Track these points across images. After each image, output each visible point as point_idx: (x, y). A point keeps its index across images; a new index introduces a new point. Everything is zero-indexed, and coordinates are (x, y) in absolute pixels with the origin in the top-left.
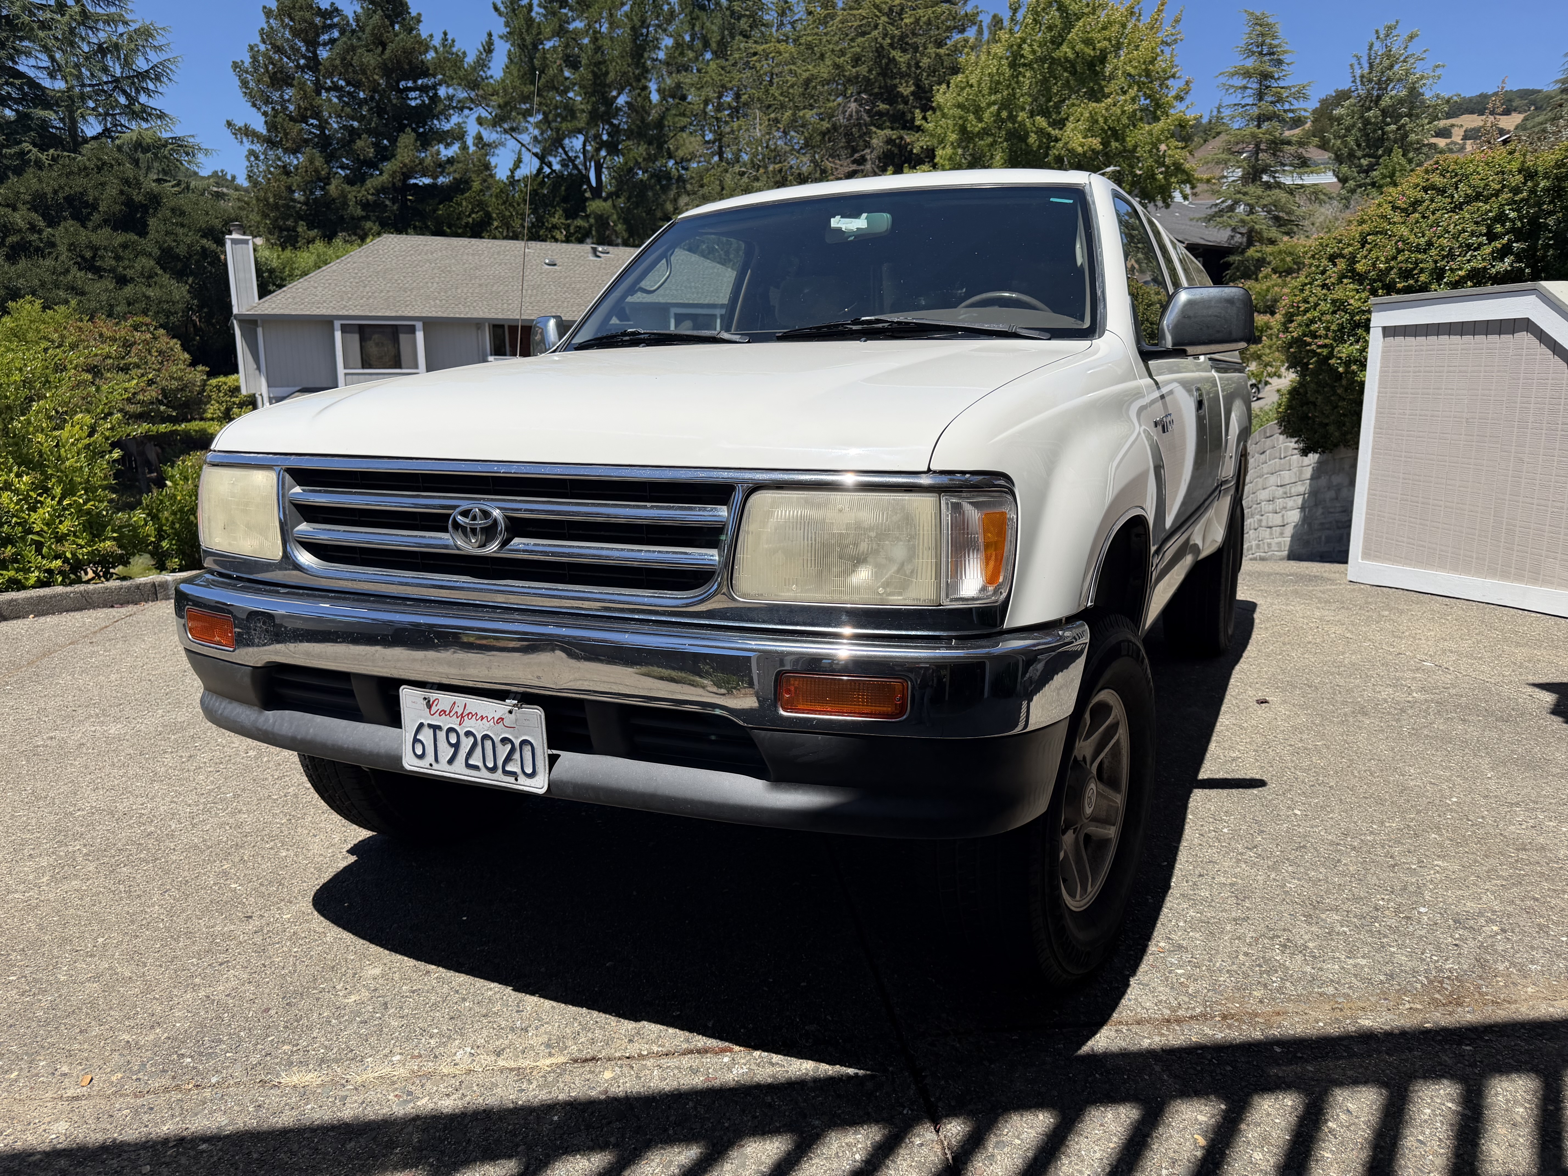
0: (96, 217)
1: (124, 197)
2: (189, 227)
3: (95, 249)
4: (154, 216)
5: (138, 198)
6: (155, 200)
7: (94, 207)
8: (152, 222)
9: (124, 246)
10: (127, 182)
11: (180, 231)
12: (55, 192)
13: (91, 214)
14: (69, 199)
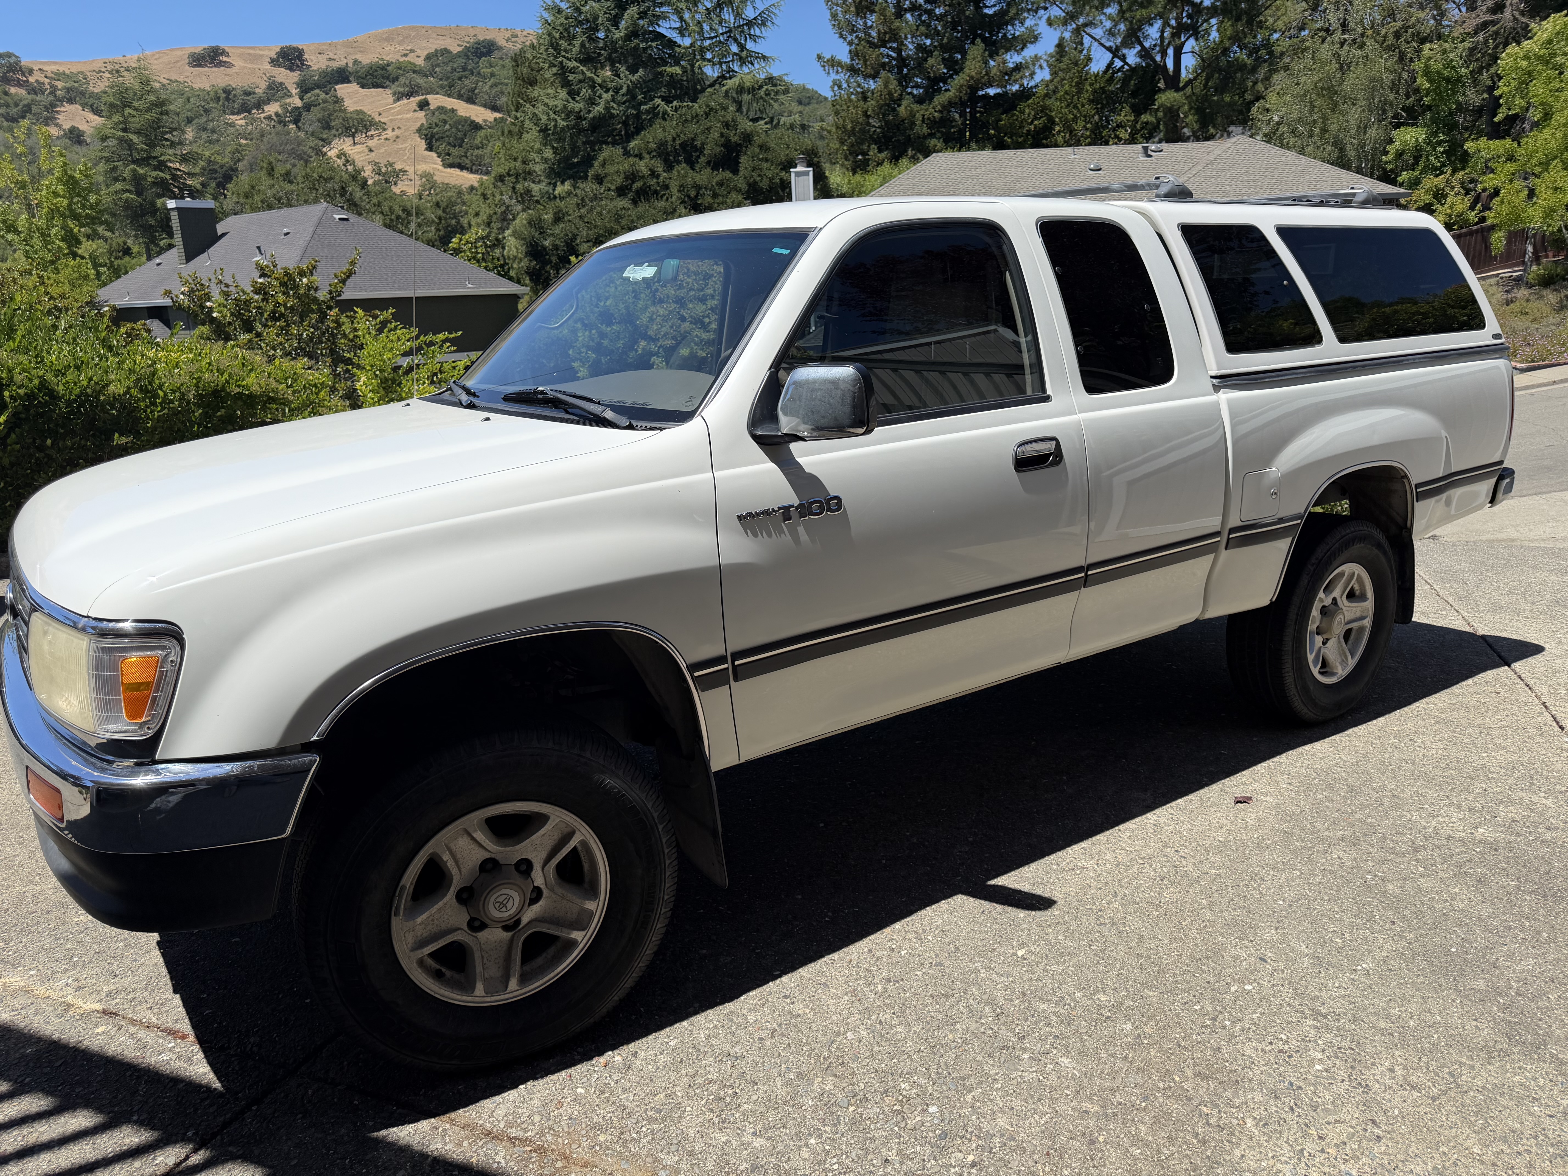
0: (702, 159)
1: (723, 139)
2: (772, 162)
3: (698, 188)
4: (746, 154)
5: (735, 139)
6: (748, 138)
7: (701, 150)
8: (743, 159)
9: (721, 184)
10: (727, 125)
11: (765, 165)
12: (674, 140)
13: (699, 157)
14: (683, 145)
